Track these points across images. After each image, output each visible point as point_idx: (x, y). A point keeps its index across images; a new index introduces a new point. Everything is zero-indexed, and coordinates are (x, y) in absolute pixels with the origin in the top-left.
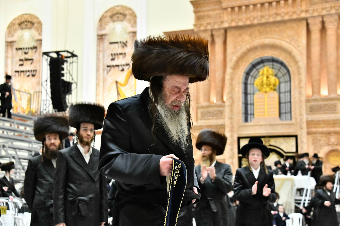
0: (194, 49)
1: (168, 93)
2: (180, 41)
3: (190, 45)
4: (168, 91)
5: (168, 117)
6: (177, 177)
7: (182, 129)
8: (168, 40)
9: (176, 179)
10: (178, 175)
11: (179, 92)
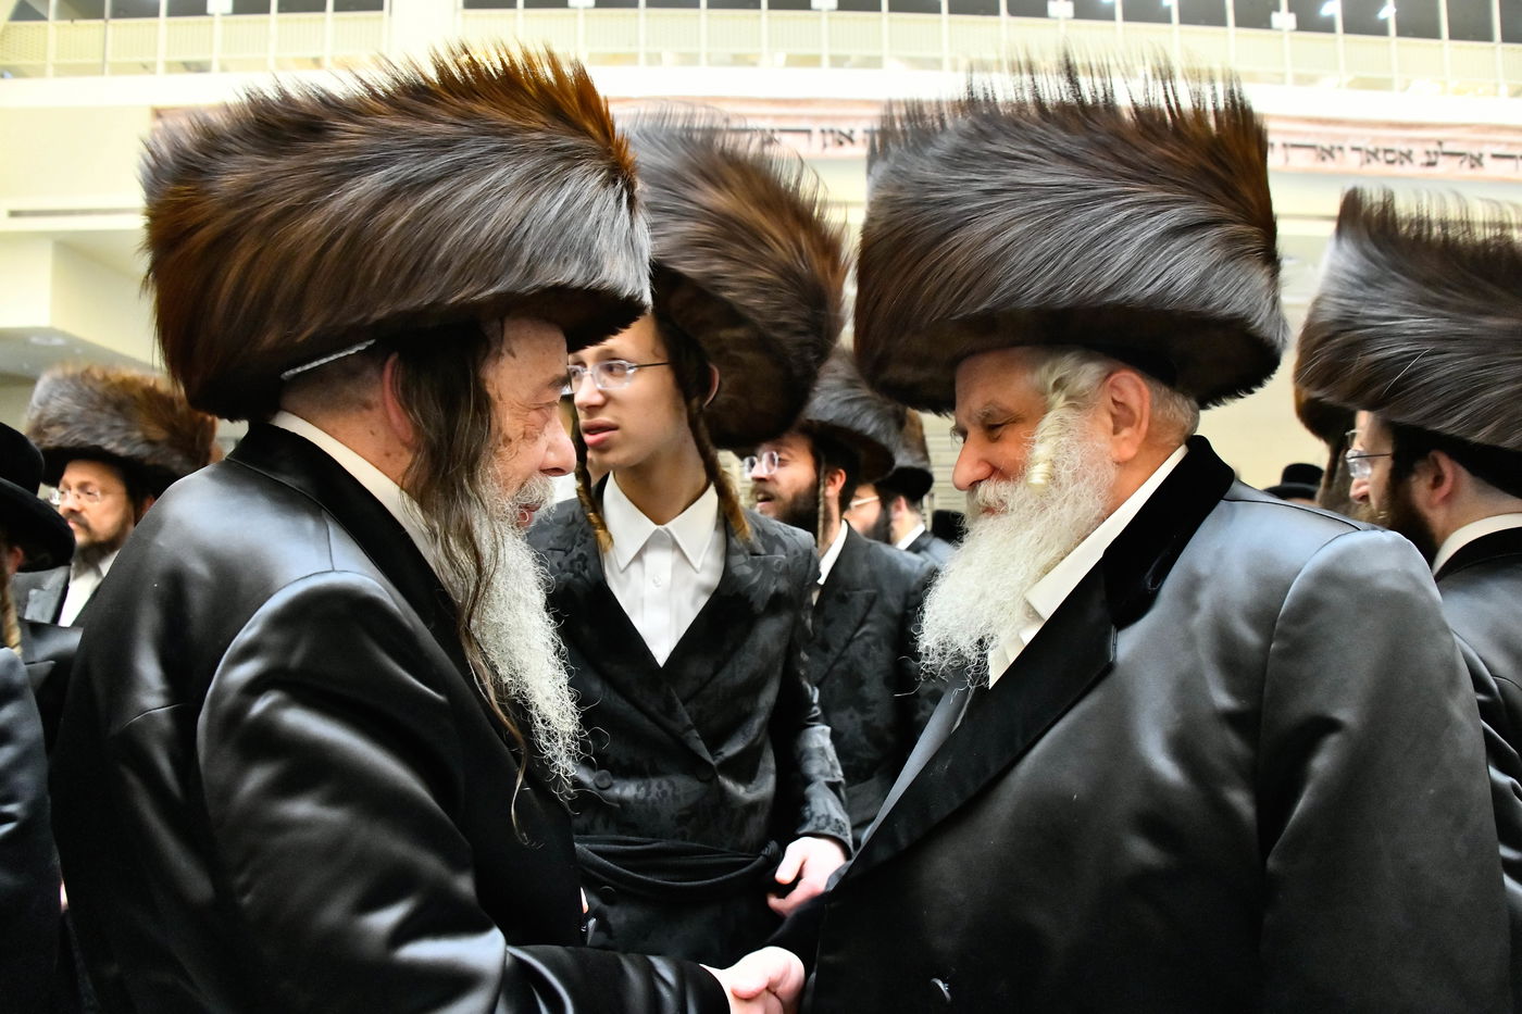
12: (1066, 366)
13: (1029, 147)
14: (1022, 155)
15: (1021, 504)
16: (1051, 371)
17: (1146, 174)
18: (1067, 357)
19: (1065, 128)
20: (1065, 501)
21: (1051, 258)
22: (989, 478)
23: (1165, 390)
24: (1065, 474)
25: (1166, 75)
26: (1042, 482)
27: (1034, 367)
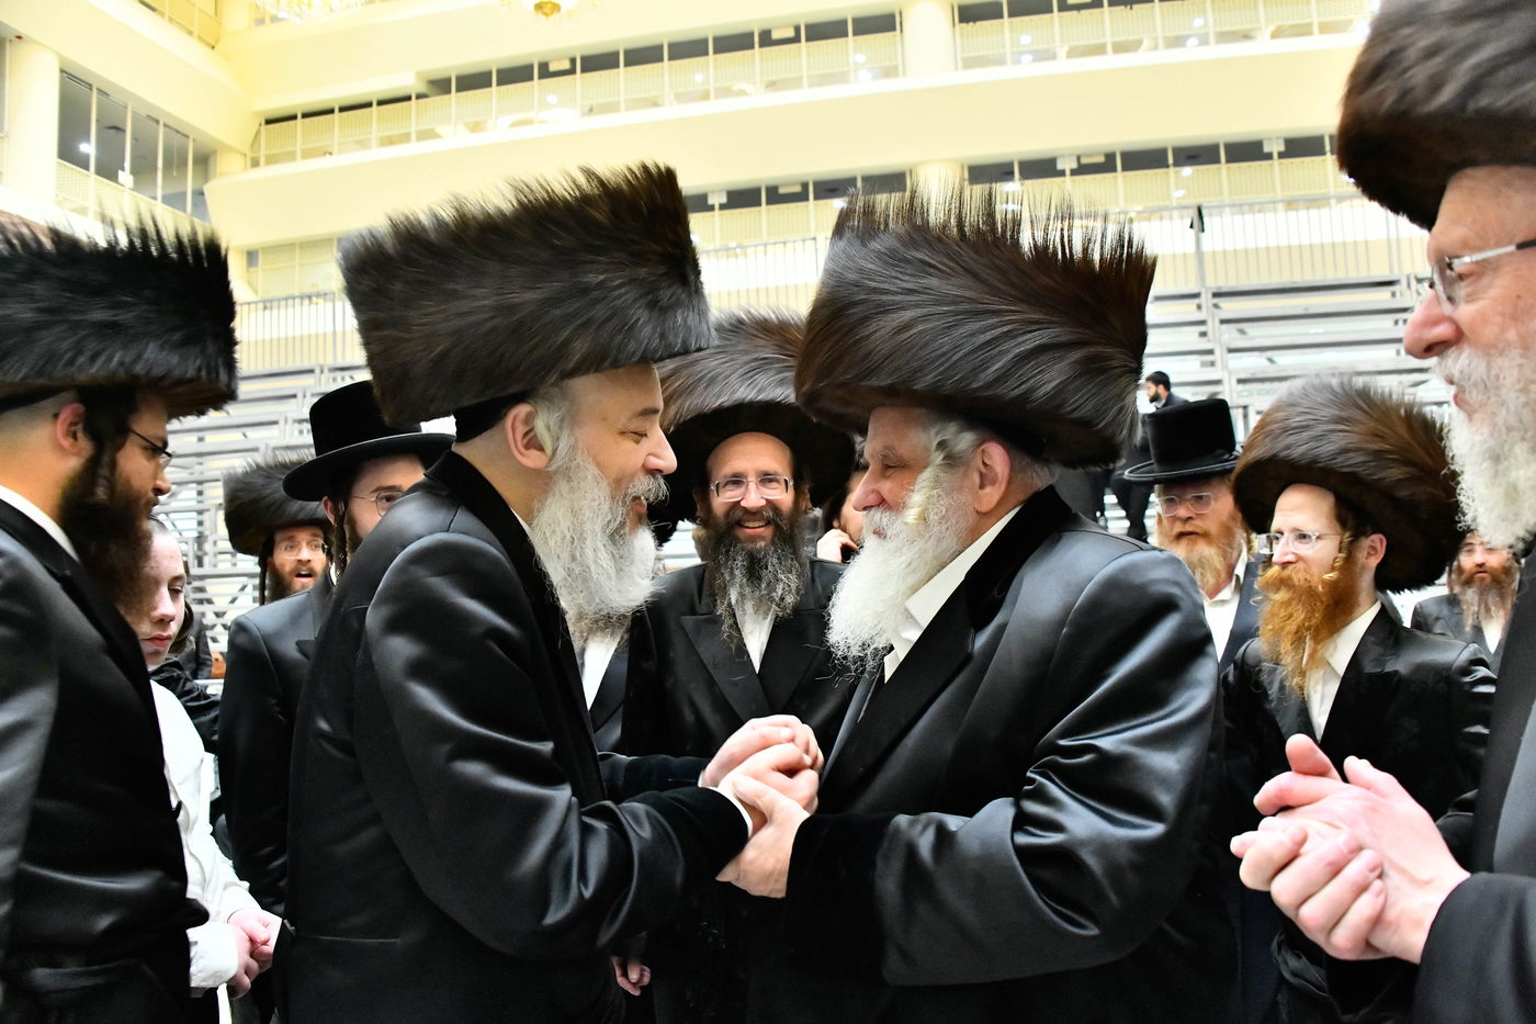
12: (950, 431)
13: (945, 261)
14: (940, 266)
15: (897, 535)
16: (937, 434)
17: (1032, 298)
18: (952, 424)
19: (977, 252)
20: (930, 537)
21: (945, 354)
22: (878, 505)
23: (1027, 460)
24: (933, 517)
25: (1067, 215)
26: (914, 522)
27: (925, 427)
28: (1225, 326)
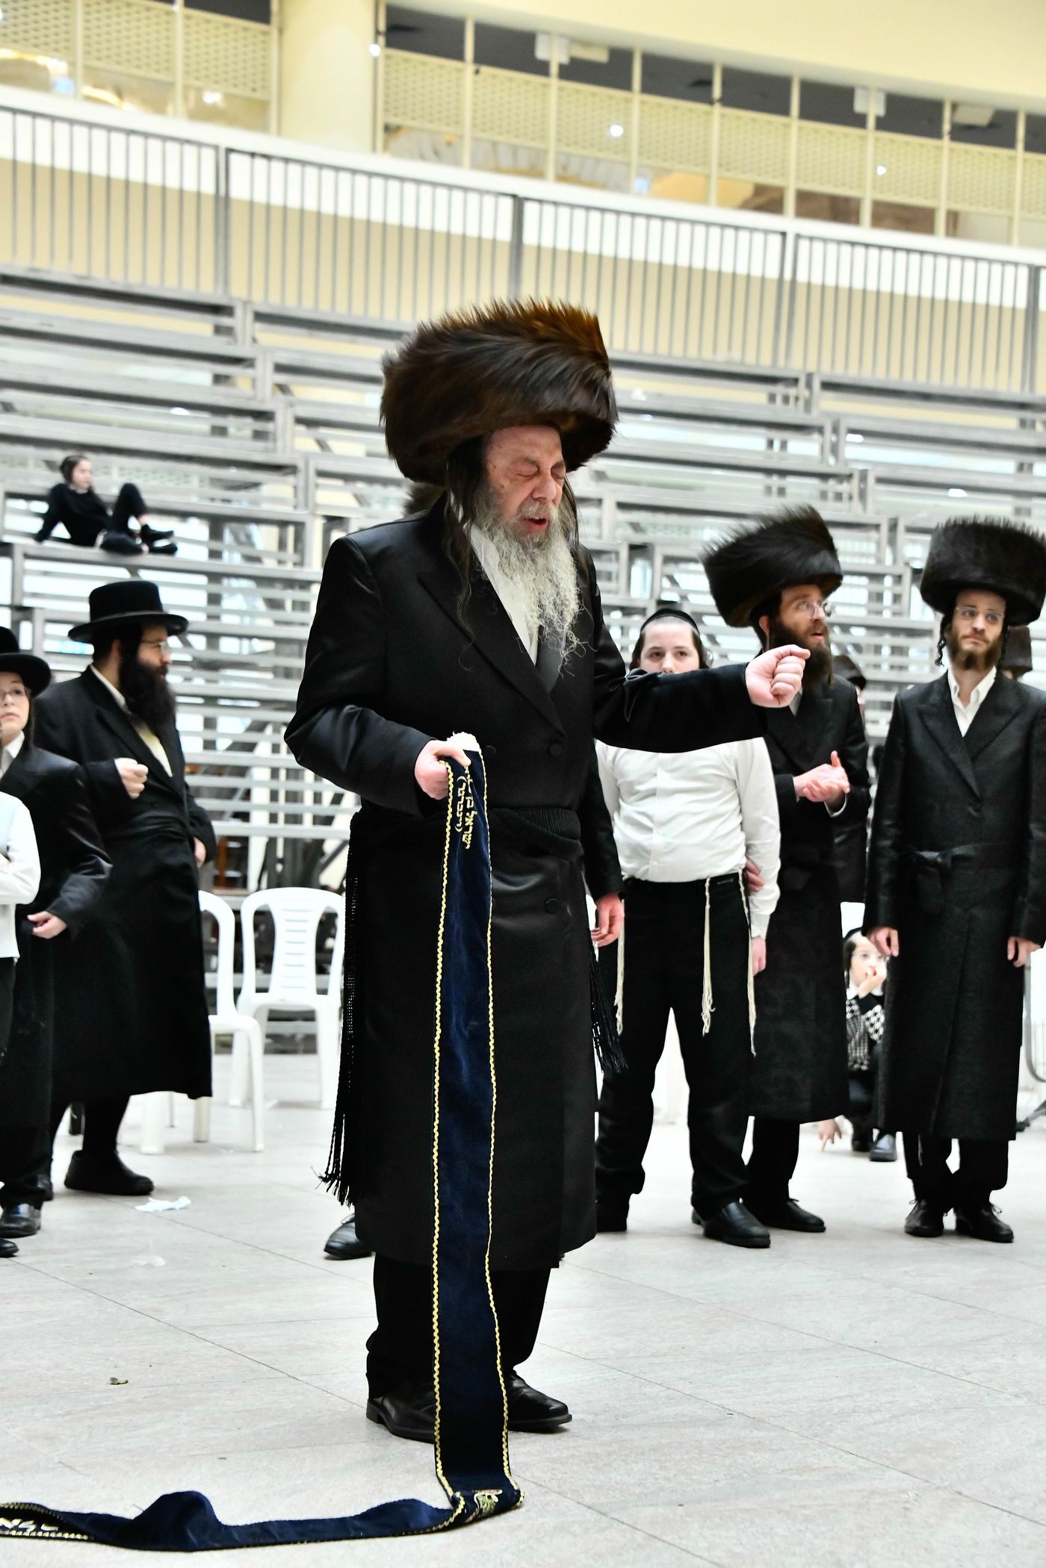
0: (556, 333)
1: (506, 483)
2: (510, 317)
3: (539, 324)
4: (506, 476)
5: (513, 559)
6: (472, 819)
7: (558, 594)
8: (474, 321)
9: (469, 826)
10: (473, 813)
11: (539, 473)
28: (301, 428)
